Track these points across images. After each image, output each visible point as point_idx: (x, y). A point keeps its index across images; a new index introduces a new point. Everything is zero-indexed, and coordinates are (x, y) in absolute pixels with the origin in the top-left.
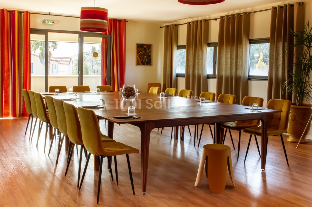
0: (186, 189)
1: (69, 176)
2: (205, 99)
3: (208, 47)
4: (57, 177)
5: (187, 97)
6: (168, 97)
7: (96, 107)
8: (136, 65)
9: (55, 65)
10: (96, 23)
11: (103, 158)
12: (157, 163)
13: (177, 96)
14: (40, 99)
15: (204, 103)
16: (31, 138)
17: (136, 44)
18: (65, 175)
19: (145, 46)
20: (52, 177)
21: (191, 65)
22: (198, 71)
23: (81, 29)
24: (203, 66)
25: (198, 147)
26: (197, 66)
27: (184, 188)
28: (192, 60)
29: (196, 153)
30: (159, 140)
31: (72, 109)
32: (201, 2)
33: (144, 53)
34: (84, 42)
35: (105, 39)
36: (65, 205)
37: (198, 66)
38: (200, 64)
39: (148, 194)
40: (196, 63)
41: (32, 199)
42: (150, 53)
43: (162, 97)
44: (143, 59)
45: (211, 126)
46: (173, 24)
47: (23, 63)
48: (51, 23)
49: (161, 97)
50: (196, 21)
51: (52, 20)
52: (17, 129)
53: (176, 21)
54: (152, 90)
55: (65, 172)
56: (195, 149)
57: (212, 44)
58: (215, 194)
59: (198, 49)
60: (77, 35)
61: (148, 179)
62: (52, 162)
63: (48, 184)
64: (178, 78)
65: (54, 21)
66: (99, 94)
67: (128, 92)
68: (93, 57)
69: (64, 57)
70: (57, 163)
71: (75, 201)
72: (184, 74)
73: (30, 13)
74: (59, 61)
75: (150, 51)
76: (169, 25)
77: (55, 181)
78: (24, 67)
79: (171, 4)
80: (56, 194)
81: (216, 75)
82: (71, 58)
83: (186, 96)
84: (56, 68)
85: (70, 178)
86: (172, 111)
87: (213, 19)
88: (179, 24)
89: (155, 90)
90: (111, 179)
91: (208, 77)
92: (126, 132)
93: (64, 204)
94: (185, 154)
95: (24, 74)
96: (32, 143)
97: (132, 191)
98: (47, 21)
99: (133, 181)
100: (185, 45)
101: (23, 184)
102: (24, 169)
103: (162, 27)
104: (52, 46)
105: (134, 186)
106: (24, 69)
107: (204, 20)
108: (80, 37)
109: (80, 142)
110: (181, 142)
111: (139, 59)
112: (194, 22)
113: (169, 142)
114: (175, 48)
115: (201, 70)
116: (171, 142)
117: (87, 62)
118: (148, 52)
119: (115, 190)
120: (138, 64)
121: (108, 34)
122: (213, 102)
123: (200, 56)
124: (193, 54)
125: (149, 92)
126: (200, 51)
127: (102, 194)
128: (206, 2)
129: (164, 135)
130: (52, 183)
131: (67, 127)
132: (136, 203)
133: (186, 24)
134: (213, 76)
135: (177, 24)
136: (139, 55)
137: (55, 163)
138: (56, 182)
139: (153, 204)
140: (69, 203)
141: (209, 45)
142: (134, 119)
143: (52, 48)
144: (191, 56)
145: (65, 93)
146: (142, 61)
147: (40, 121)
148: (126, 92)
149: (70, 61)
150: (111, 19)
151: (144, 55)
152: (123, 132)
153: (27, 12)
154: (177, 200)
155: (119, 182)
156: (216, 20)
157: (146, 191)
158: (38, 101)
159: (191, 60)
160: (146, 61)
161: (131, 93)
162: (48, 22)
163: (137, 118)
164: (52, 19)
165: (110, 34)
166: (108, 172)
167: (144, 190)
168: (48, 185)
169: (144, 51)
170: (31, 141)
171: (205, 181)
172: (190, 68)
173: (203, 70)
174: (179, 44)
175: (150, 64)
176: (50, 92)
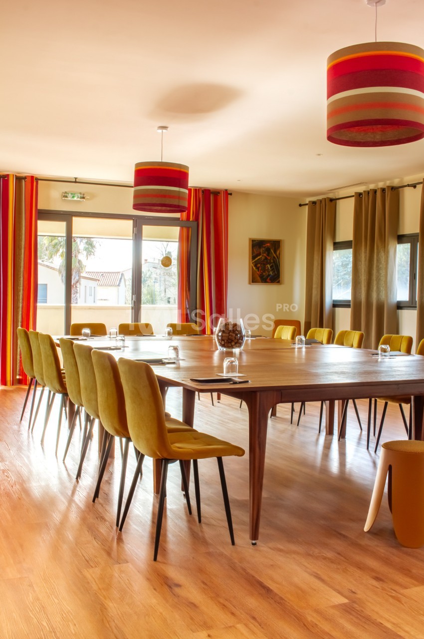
0: (344, 536)
1: (100, 504)
2: (389, 348)
3: (399, 243)
4: (77, 504)
5: (352, 346)
6: (313, 345)
7: (159, 362)
8: (250, 283)
9: (91, 288)
10: (165, 195)
11: (168, 463)
12: (286, 482)
13: (333, 343)
14: (49, 345)
15: (387, 357)
16: (31, 427)
17: (250, 239)
18: (94, 501)
19: (269, 245)
20: (66, 504)
21: (363, 283)
22: (378, 294)
23: (136, 207)
24: (388, 284)
25: (375, 452)
26: (375, 283)
27: (341, 534)
28: (365, 271)
29: (371, 464)
30: (292, 436)
31: (108, 363)
32: (377, 141)
33: (266, 258)
34: (143, 238)
35: (185, 230)
36: (87, 561)
37: (378, 284)
38: (383, 278)
39: (263, 545)
40: (374, 277)
41: (21, 546)
42: (279, 257)
43: (300, 346)
44: (264, 270)
45: (403, 405)
46: (325, 197)
47: (22, 279)
48: (79, 199)
49: (297, 346)
50: (373, 190)
51: (80, 193)
52: (5, 408)
53: (331, 190)
54: (280, 332)
55: (93, 495)
56: (368, 454)
57: (408, 237)
58: (409, 550)
59: (377, 249)
60: (130, 223)
61: (262, 513)
62: (69, 475)
63: (57, 517)
64: (337, 309)
65: (84, 195)
66: (171, 339)
67: (229, 333)
68: (162, 266)
69: (108, 273)
70: (79, 475)
71: (109, 554)
72: (349, 301)
73: (37, 180)
74: (99, 280)
75: (278, 254)
76: (318, 200)
77: (72, 512)
78: (23, 286)
79: (319, 155)
80: (70, 537)
81: (416, 301)
82: (122, 274)
83: (351, 343)
84: (93, 294)
85: (104, 507)
86: (316, 371)
87: (408, 185)
88: (337, 197)
89: (286, 333)
90: (188, 511)
91: (400, 306)
92: (225, 419)
93: (86, 557)
94: (348, 466)
95: (23, 300)
96: (32, 437)
97: (230, 537)
98: (70, 195)
99: (232, 517)
100: (351, 241)
101: (8, 517)
102: (12, 486)
103: (302, 204)
104: (86, 249)
105: (234, 526)
106: (23, 290)
107: (390, 189)
108: (135, 225)
109: (123, 431)
110: (339, 440)
111: (255, 271)
112: (368, 192)
113: (314, 439)
114: (329, 246)
115: (384, 292)
116: (317, 440)
117: (154, 282)
118: (275, 255)
119: (193, 534)
120: (254, 280)
121: (191, 220)
122: (407, 354)
123: (383, 262)
124: (367, 258)
125: (275, 337)
126: (382, 251)
127: (165, 541)
128: (388, 139)
129: (305, 427)
130: (66, 517)
131: (99, 399)
132: (236, 561)
133: (353, 196)
134: (410, 305)
135: (334, 198)
136: (255, 262)
137: (75, 477)
138: (74, 513)
139: (272, 565)
140: (96, 557)
141: (401, 239)
142: (235, 383)
143: (85, 253)
144: (363, 263)
145: (103, 337)
146: (262, 274)
147: (50, 392)
148: (224, 334)
149: (121, 279)
150: (198, 188)
151: (265, 262)
152: (219, 418)
153: (32, 177)
154: (325, 558)
155: (202, 518)
156: (414, 186)
157: (259, 537)
158: (45, 349)
159: (363, 270)
160: (269, 275)
161: (234, 335)
162: (73, 197)
163: (240, 383)
164: (80, 191)
165: (197, 219)
166: (183, 497)
167: (255, 535)
168: (58, 519)
169: (265, 255)
170: (32, 432)
171: (388, 520)
172: (361, 288)
173: (389, 293)
174: (338, 240)
175: (277, 281)
176: (74, 334)
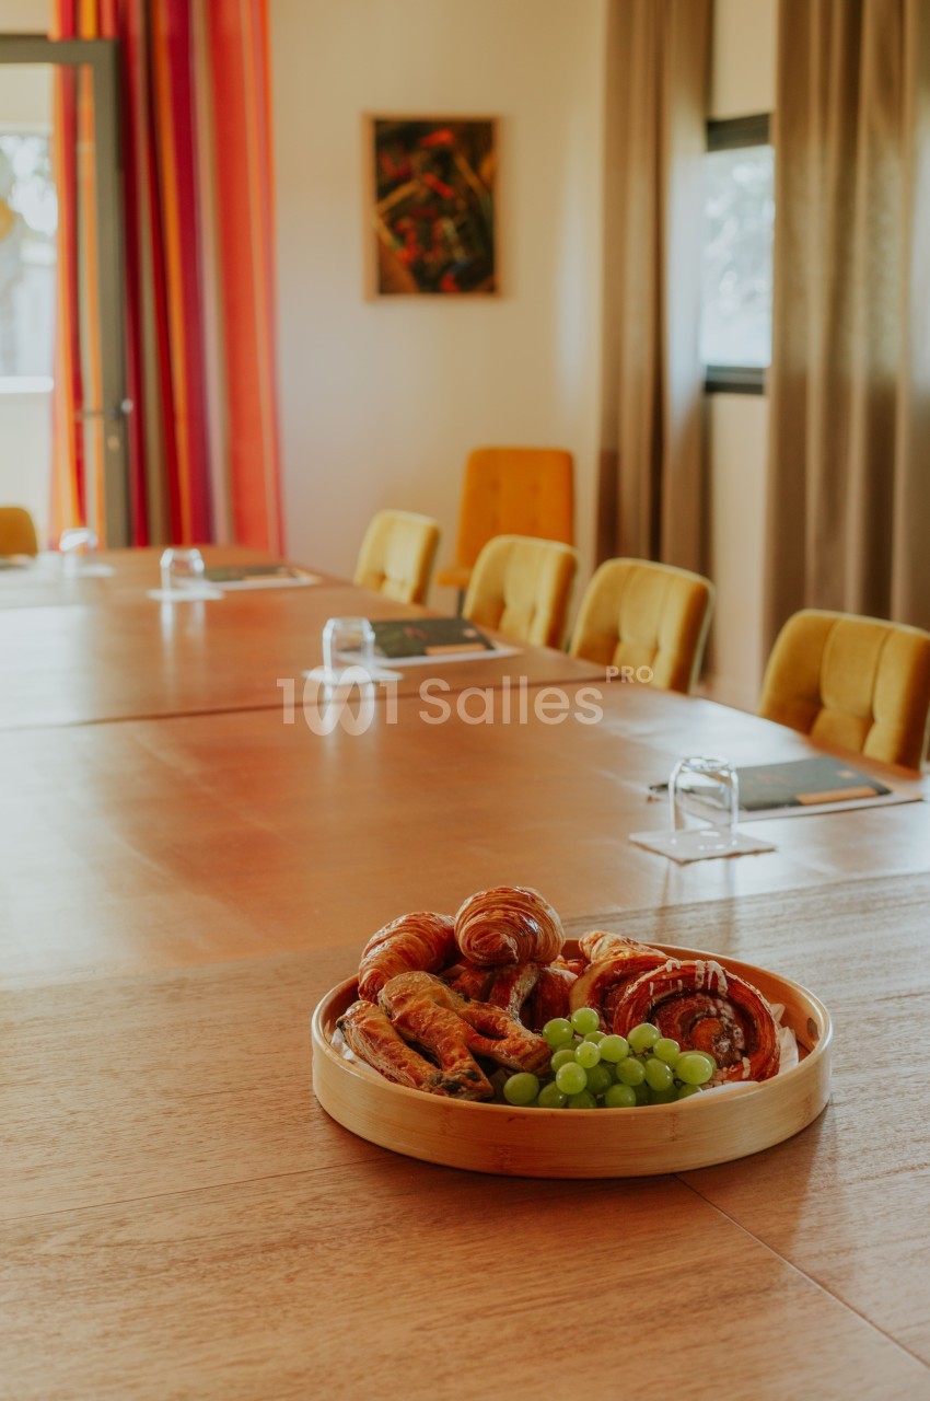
8: (369, 297)
17: (366, 116)
19: (446, 138)
21: (814, 293)
22: (874, 344)
24: (914, 300)
26: (859, 295)
28: (821, 242)
33: (435, 196)
37: (874, 296)
38: (894, 275)
40: (859, 270)
42: (489, 187)
44: (429, 240)
59: (873, 143)
64: (720, 401)
72: (759, 371)
100: (768, 116)
111: (391, 247)
114: (685, 135)
115: (897, 332)
118: (472, 179)
120: (386, 285)
123: (892, 205)
124: (832, 186)
126: (890, 153)
136: (387, 208)
144: (815, 204)
146: (421, 258)
151: (433, 207)
159: (815, 240)
160: (450, 264)
169: (430, 180)
172: (806, 317)
175: (485, 288)
